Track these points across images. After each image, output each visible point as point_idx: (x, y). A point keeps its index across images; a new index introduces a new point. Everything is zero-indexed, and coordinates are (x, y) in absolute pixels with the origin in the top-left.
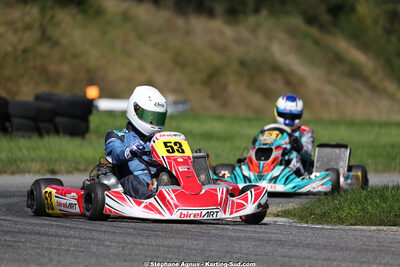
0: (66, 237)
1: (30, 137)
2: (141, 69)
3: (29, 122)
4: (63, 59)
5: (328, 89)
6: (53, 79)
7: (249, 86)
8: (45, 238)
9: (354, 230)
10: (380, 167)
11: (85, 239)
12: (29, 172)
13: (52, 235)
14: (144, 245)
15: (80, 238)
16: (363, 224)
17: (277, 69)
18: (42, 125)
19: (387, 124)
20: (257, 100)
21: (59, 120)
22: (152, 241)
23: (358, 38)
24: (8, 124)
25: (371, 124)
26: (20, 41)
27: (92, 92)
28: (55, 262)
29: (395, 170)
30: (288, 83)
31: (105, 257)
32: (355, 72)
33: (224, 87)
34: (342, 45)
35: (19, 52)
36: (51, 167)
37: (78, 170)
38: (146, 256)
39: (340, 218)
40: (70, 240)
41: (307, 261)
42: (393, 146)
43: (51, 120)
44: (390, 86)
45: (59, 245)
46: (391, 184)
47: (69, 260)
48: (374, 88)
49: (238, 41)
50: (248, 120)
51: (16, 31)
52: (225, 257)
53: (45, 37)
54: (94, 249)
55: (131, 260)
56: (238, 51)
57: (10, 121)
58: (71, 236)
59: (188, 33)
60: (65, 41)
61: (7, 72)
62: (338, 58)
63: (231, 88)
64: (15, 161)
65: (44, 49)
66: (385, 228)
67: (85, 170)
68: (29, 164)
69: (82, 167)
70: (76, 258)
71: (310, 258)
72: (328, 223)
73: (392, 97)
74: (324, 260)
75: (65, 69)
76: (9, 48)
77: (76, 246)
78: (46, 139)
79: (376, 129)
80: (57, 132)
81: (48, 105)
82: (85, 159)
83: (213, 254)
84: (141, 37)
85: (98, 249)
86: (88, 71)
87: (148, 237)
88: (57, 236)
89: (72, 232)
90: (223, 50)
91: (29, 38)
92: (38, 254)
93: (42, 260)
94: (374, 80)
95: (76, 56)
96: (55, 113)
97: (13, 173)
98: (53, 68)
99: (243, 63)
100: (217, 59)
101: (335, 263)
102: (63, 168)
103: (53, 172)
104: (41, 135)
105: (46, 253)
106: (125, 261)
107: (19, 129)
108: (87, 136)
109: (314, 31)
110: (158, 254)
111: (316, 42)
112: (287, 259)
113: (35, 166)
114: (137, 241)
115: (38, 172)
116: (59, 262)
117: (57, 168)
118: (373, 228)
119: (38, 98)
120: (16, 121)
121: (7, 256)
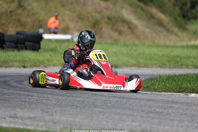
0: (32, 96)
1: (14, 51)
2: (63, 20)
3: (14, 44)
4: (28, 16)
5: (148, 30)
6: (24, 25)
7: (112, 29)
8: (22, 97)
9: (161, 94)
10: (171, 66)
11: (41, 97)
12: (13, 67)
13: (25, 95)
14: (67, 100)
15: (38, 96)
16: (165, 92)
17: (124, 21)
18: (19, 45)
19: (175, 47)
20: (115, 35)
21: (27, 43)
22: (70, 98)
23: (161, 8)
24: (4, 45)
25: (167, 47)
26: (9, 7)
27: (41, 31)
28: (28, 107)
29: (178, 67)
30: (130, 27)
31: (50, 105)
32: (160, 23)
33: (101, 29)
34: (154, 11)
35: (8, 12)
36: (23, 64)
37: (36, 66)
38: (69, 105)
39: (154, 89)
40: (33, 97)
41: (141, 108)
42: (177, 57)
43: (24, 44)
44: (176, 30)
45: (29, 100)
46: (177, 74)
47: (34, 107)
48: (168, 30)
49: (107, 9)
50: (112, 44)
51: (7, 3)
52: (104, 105)
53: (20, 6)
54: (45, 101)
55: (62, 107)
56: (107, 13)
57: (5, 44)
58: (34, 96)
59: (84, 5)
60: (29, 8)
61: (3, 22)
62: (152, 17)
63: (104, 30)
64: (7, 61)
65: (19, 11)
66: (175, 93)
67: (39, 66)
68: (14, 63)
69: (38, 65)
70: (37, 106)
71: (142, 106)
72: (149, 91)
73: (176, 34)
74: (148, 107)
75: (29, 20)
76: (4, 11)
77: (37, 100)
78: (21, 52)
79: (170, 49)
80: (26, 49)
81: (22, 37)
82: (39, 61)
83: (98, 104)
84: (63, 6)
85: (47, 102)
86: (39, 21)
87: (69, 96)
88: (28, 95)
89: (35, 94)
90: (100, 12)
91: (13, 6)
92: (20, 104)
93: (22, 106)
94: (168, 27)
95: (34, 14)
96: (25, 40)
97: (6, 67)
98: (23, 20)
99: (109, 19)
100: (98, 16)
101: (153, 109)
102: (29, 65)
103: (24, 67)
104: (19, 50)
105: (23, 104)
106: (59, 107)
107: (9, 47)
108: (40, 51)
109: (141, 4)
110: (74, 104)
111: (142, 9)
112: (132, 107)
113: (16, 64)
114: (64, 98)
115: (18, 67)
116: (29, 107)
117: (26, 65)
118: (169, 93)
119: (17, 33)
120: (7, 43)
121: (6, 104)
